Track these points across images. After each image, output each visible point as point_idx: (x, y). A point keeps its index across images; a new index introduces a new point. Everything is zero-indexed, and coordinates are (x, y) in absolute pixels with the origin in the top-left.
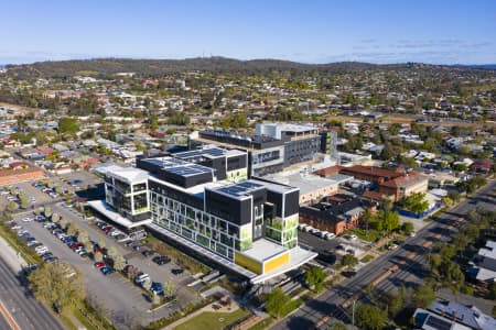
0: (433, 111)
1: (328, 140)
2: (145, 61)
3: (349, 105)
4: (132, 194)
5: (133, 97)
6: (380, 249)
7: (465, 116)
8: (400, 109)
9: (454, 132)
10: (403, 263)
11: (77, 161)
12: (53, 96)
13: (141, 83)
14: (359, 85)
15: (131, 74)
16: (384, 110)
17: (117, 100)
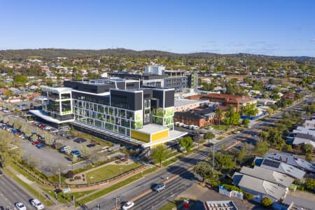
0: (256, 73)
1: (192, 79)
2: (74, 50)
3: (204, 71)
4: (60, 100)
5: (66, 68)
6: (229, 134)
7: (276, 75)
8: (237, 72)
9: (270, 82)
10: (244, 139)
11: (25, 95)
12: (12, 67)
13: (72, 61)
14: (210, 64)
15: (65, 58)
16: (226, 73)
17: (55, 69)
